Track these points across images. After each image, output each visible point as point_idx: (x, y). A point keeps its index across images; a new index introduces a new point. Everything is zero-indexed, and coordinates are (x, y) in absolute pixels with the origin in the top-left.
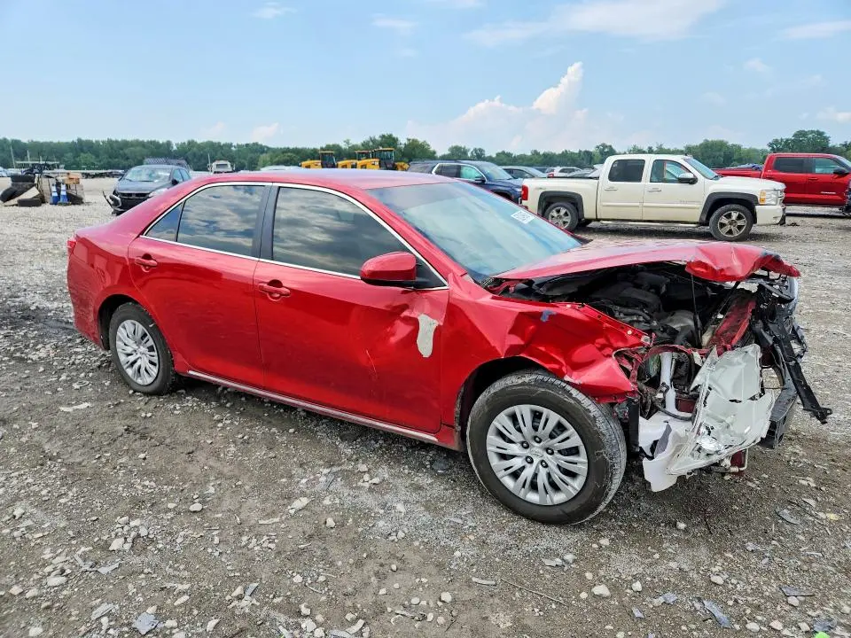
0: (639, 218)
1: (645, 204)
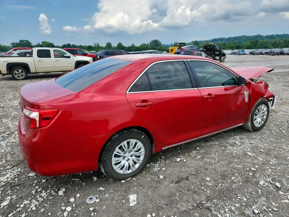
0: (54, 71)
1: (55, 66)
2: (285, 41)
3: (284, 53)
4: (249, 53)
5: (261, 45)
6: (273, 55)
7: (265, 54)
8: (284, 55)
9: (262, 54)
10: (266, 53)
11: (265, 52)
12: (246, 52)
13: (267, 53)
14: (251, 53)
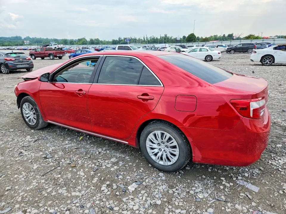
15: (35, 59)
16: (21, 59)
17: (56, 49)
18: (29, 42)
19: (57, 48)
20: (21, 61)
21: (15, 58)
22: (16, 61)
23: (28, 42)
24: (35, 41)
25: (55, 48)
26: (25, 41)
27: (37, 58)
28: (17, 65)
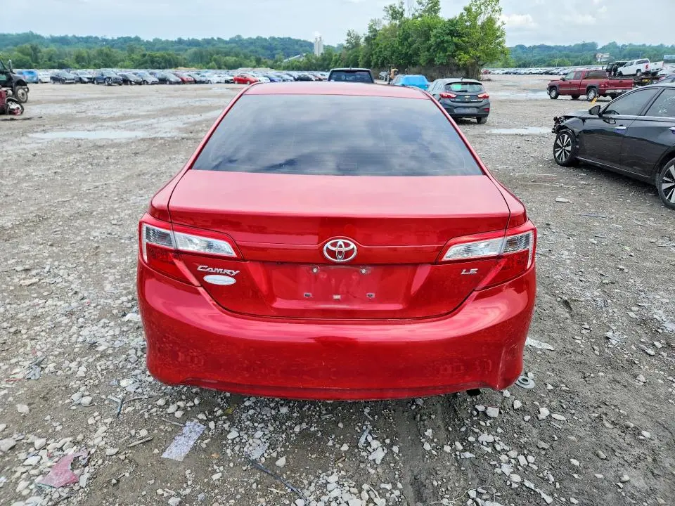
2: (100, 53)
3: (131, 82)
4: (49, 80)
5: (50, 60)
6: (109, 85)
7: (89, 82)
8: (131, 84)
9: (81, 81)
10: (92, 81)
11: (88, 78)
12: (40, 77)
13: (94, 79)
14: (55, 79)
15: (556, 97)
16: (467, 97)
17: (638, 74)
18: (608, 56)
19: (643, 71)
20: (467, 100)
21: (458, 93)
22: (457, 100)
23: (605, 56)
24: (625, 52)
25: (639, 70)
26: (600, 55)
27: (560, 97)
28: (456, 108)
